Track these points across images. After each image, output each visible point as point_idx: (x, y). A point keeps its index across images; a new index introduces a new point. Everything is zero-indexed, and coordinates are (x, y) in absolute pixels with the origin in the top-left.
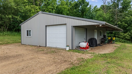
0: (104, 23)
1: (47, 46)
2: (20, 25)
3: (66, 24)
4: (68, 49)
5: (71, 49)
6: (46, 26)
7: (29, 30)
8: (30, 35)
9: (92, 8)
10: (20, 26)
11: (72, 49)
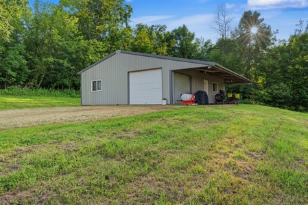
0: (213, 64)
1: (130, 103)
2: (78, 73)
3: (161, 68)
4: (164, 103)
5: (169, 103)
6: (129, 72)
7: (97, 80)
8: (99, 89)
9: (202, 45)
10: (80, 75)
11: (172, 103)
